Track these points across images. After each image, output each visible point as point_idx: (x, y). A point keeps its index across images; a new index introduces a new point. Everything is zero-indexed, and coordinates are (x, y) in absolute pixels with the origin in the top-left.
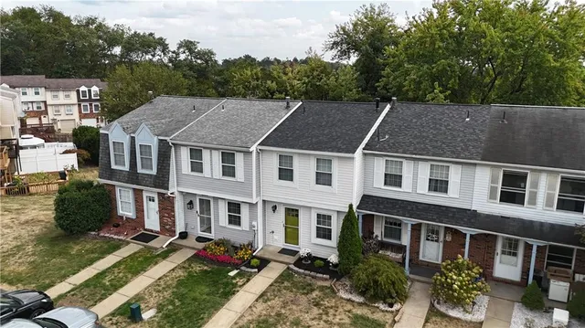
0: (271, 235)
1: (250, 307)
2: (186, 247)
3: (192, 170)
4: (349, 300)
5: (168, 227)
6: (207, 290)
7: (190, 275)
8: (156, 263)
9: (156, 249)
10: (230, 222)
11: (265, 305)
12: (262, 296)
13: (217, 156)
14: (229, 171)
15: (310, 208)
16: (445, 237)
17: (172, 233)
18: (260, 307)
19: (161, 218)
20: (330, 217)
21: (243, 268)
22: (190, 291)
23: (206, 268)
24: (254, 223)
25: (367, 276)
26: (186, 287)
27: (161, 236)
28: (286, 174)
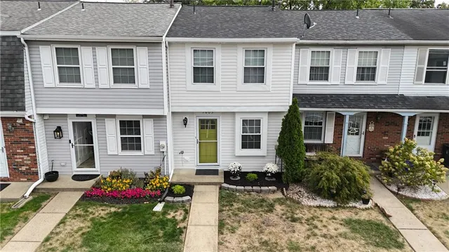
0: (180, 156)
1: (220, 243)
2: (64, 190)
3: (61, 81)
4: (319, 207)
5: (24, 168)
6: (139, 237)
7: (97, 224)
8: (26, 219)
9: (14, 201)
10: (124, 148)
11: (235, 236)
12: (221, 225)
13: (104, 55)
14: (124, 75)
15: (234, 113)
16: (367, 127)
17: (33, 176)
18: (233, 240)
19: (10, 157)
20: (258, 122)
21: (169, 199)
22: (111, 244)
23: (113, 210)
24: (162, 143)
25: (338, 175)
26: (103, 241)
27: (13, 184)
28: (204, 74)
